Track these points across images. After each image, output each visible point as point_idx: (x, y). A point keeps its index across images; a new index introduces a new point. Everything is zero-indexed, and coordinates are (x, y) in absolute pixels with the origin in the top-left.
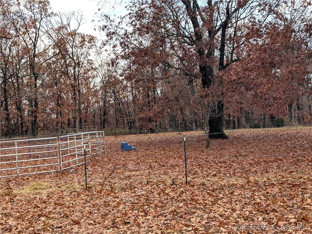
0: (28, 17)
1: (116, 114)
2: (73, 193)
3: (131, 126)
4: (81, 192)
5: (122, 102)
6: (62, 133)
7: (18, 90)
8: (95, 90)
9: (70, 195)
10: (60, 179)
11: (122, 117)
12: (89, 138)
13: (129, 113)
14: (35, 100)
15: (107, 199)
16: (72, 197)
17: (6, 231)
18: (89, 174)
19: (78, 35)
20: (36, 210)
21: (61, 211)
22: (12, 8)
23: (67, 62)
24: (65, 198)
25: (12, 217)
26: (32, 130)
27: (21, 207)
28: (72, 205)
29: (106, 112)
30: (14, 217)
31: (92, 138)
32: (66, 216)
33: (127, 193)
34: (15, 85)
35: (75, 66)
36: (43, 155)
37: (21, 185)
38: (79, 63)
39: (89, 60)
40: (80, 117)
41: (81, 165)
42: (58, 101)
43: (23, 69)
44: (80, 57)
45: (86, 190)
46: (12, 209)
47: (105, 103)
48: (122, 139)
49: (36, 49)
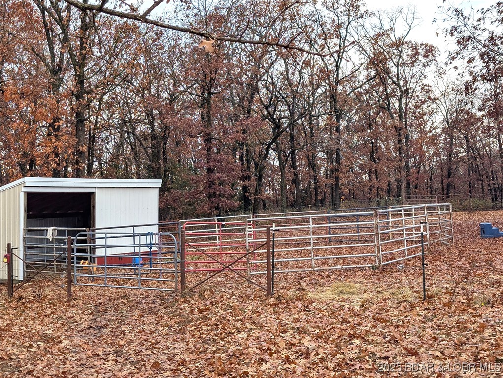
0: (327, 21)
1: (469, 174)
2: (403, 304)
3: (495, 195)
4: (416, 302)
5: (479, 154)
6: (379, 205)
7: (312, 136)
8: (433, 135)
9: (397, 307)
10: (379, 280)
11: (481, 180)
12: (425, 215)
13: (492, 174)
14: (337, 152)
15: (462, 317)
16: (401, 310)
17: (301, 356)
18: (428, 274)
19: (406, 44)
20: (344, 326)
21: (384, 331)
22: (305, 9)
23: (388, 90)
24: (391, 311)
25: (308, 335)
26: (332, 199)
27: (321, 320)
28: (402, 323)
29: (451, 171)
30: (312, 335)
31: (432, 215)
32: (395, 341)
33: (497, 309)
34: (307, 129)
35: (401, 95)
36: (350, 240)
37: (319, 286)
38: (407, 90)
39: (425, 85)
40: (408, 180)
41: (413, 258)
42: (373, 153)
43: (319, 104)
44: (410, 81)
45: (424, 300)
46: (307, 322)
47: (450, 155)
48: (480, 217)
49: (340, 72)
